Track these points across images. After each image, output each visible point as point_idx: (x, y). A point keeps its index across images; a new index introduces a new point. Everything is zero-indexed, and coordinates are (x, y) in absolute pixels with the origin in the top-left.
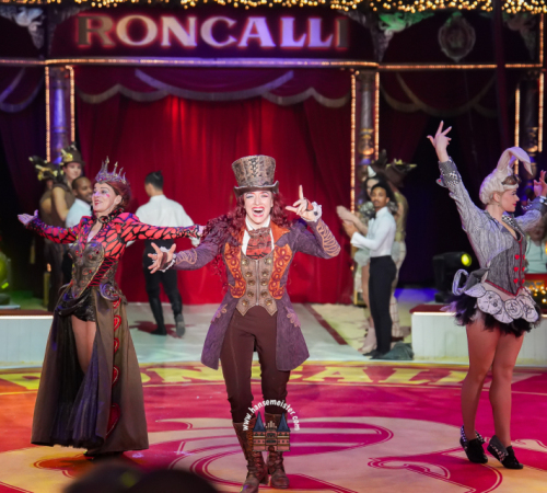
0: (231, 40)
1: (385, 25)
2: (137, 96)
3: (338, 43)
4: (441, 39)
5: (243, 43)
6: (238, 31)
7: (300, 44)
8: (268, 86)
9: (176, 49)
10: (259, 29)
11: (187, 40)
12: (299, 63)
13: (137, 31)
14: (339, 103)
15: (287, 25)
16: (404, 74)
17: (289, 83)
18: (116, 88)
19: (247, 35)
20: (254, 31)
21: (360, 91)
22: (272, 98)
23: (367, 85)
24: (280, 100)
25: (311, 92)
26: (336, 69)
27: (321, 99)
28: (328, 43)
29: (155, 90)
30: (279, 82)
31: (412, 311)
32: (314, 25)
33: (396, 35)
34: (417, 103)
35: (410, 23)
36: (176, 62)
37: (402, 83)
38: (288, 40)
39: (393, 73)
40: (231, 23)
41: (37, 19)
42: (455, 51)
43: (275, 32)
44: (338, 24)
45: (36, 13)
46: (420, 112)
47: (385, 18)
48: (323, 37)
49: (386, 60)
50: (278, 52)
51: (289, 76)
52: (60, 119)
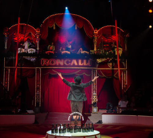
0: (70, 64)
1: (98, 61)
2: (52, 74)
3: (89, 64)
4: (108, 64)
5: (72, 64)
6: (71, 62)
7: (82, 64)
8: (76, 72)
9: (60, 66)
10: (75, 62)
11: (62, 64)
12: (82, 68)
13: (52, 62)
14: (89, 75)
15: (80, 61)
16: (102, 70)
17: (80, 72)
18: (48, 73)
19: (72, 63)
20: (74, 62)
21: (93, 73)
22: (77, 74)
23: (95, 72)
24: (78, 75)
25: (84, 73)
26: (89, 69)
27: (86, 75)
28: (87, 64)
29: (56, 73)
30: (78, 71)
31: (102, 114)
32: (85, 61)
33: (100, 63)
34: (104, 76)
35: (103, 61)
36: (60, 68)
37: (101, 72)
38: (80, 64)
39: (99, 70)
40: (70, 61)
41: (35, 60)
42: (111, 66)
43: (78, 63)
44: (89, 61)
45: (34, 59)
46: (104, 77)
47: (98, 60)
48: (86, 64)
49: (98, 68)
50: (78, 66)
51: (80, 70)
52: (38, 78)
